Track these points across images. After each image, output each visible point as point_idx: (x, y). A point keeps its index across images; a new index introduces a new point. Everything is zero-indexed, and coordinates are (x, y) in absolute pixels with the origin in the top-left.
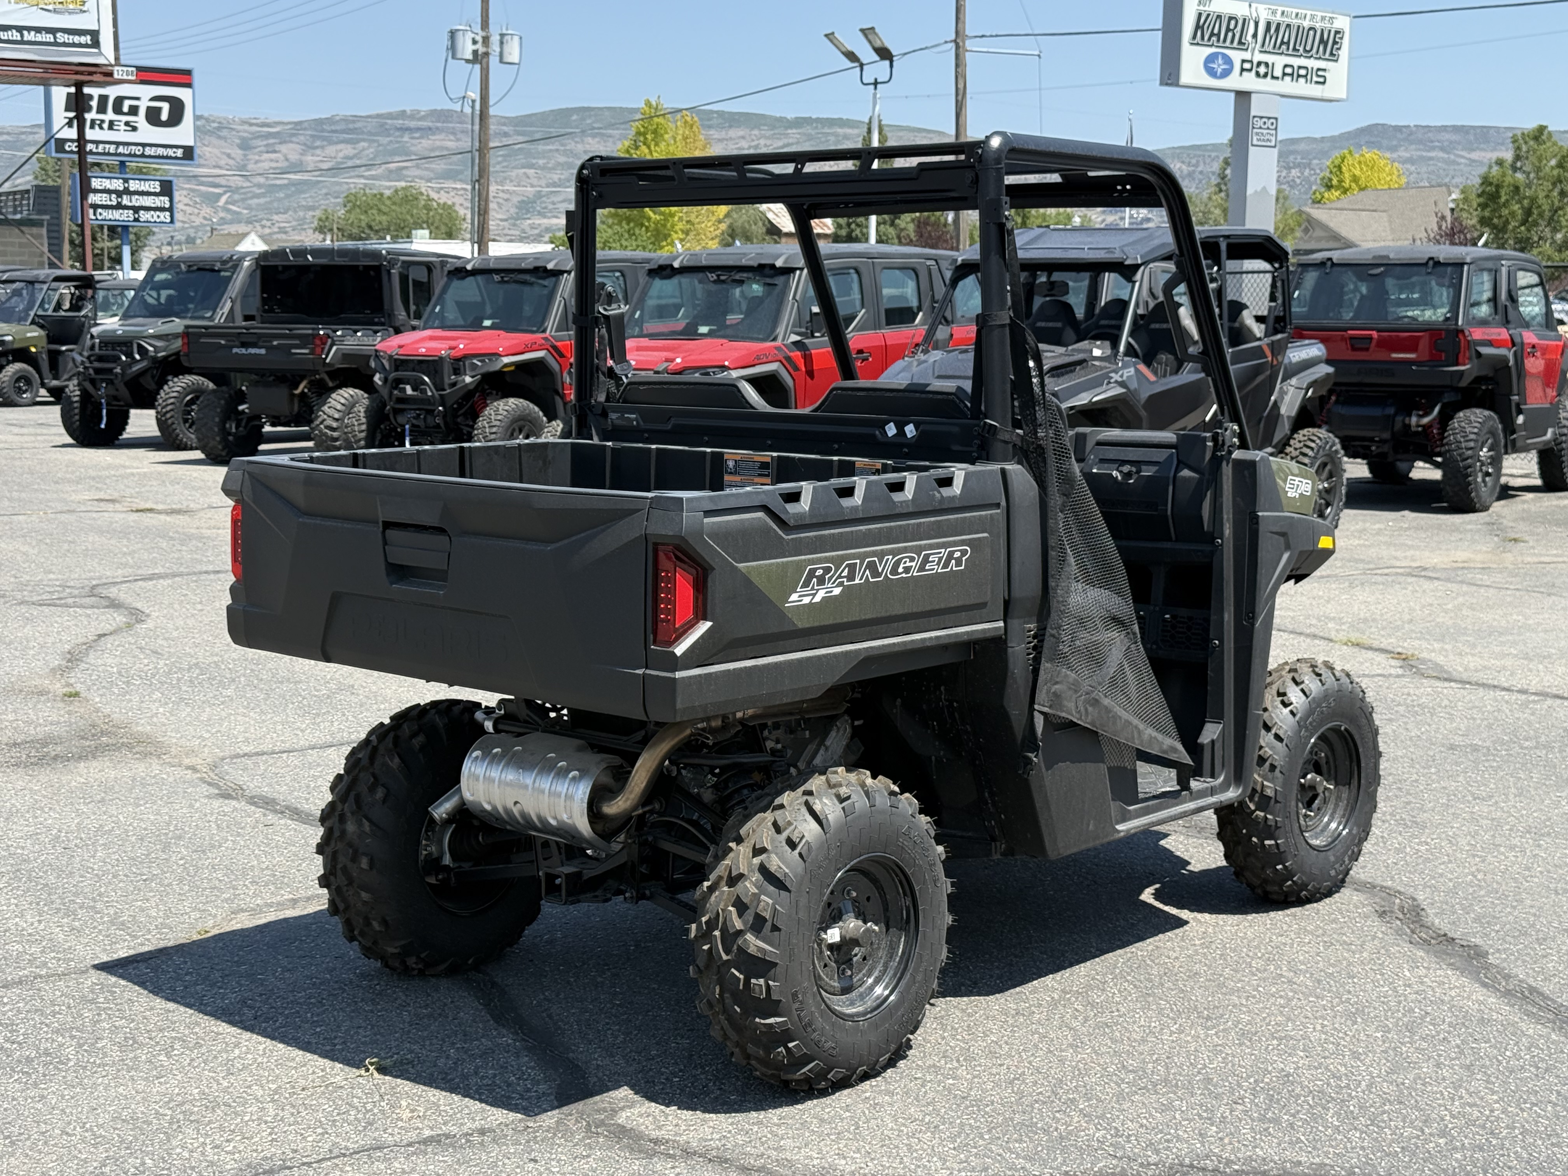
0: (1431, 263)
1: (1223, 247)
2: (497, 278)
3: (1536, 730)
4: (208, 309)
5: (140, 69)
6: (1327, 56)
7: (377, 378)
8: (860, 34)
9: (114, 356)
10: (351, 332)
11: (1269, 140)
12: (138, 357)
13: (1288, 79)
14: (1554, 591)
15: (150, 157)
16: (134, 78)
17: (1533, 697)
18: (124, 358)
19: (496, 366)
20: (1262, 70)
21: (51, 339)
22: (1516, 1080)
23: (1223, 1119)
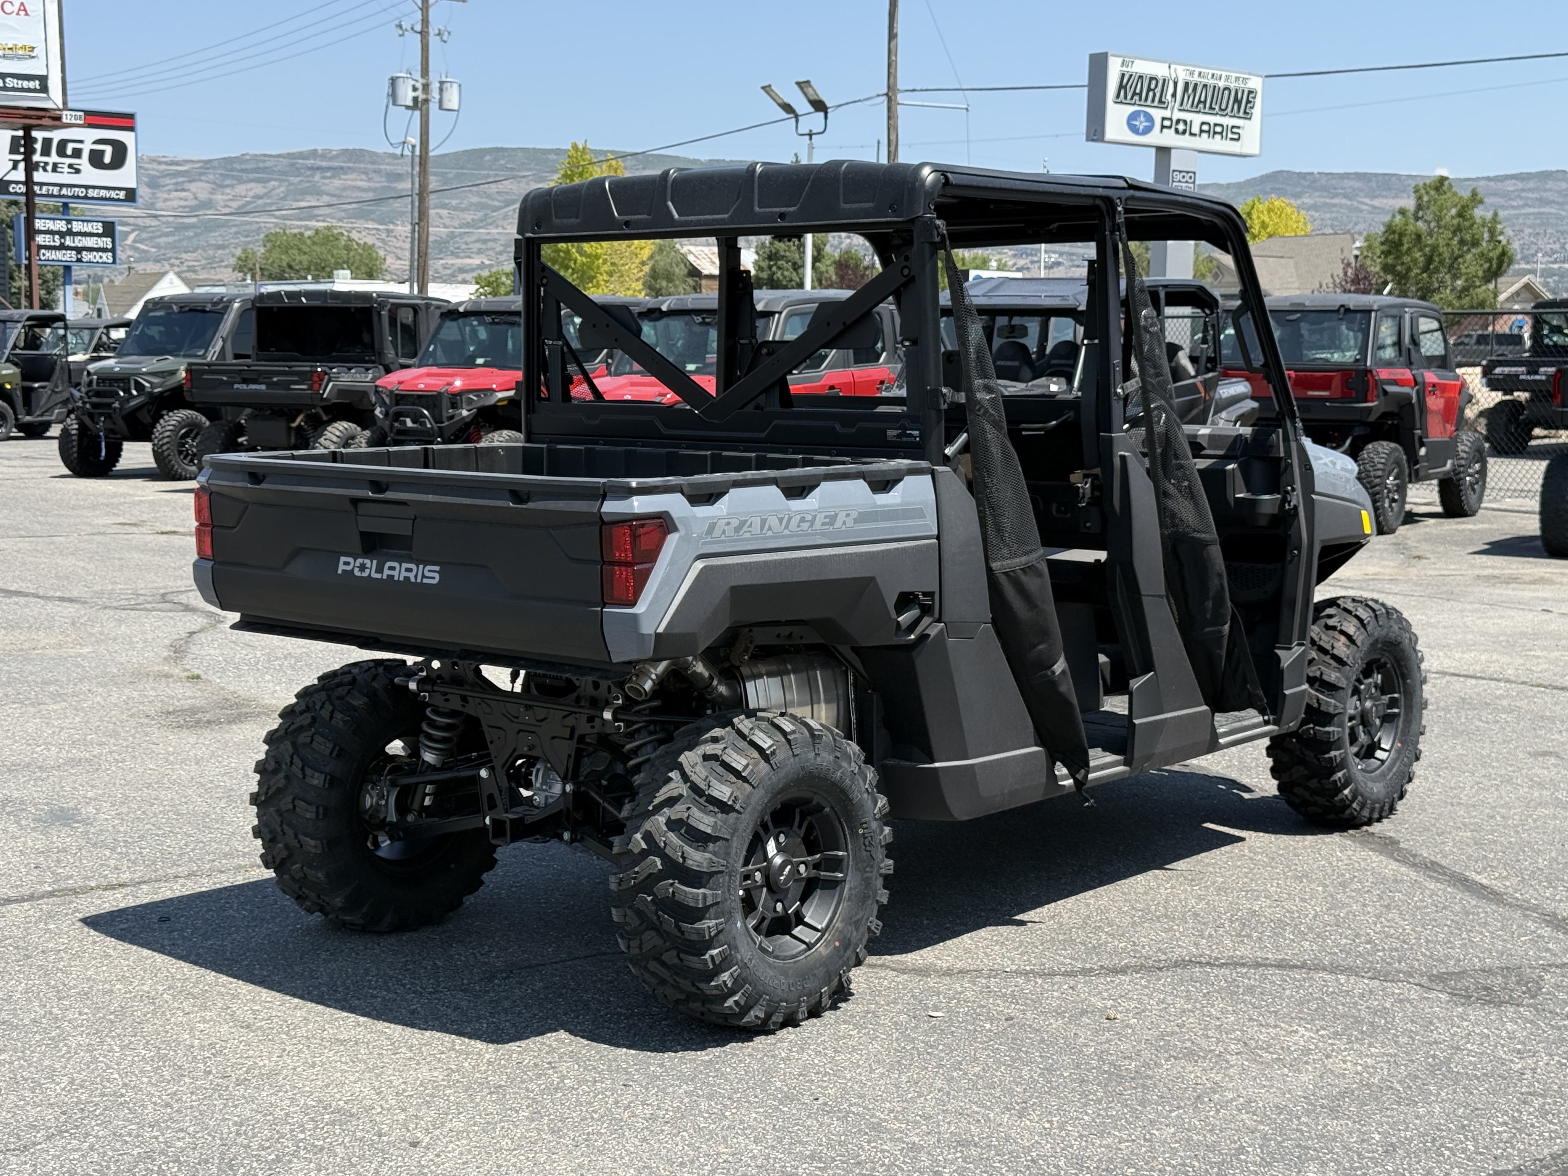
0: (1342, 310)
1: (1162, 295)
2: (488, 319)
4: (200, 348)
5: (88, 113)
6: (1241, 114)
7: (378, 412)
8: (797, 89)
9: (111, 392)
10: (345, 369)
12: (135, 393)
13: (1205, 135)
15: (93, 198)
16: (81, 122)
18: (122, 394)
19: (491, 401)
20: (1181, 127)
21: (25, 377)
22: (1421, 913)
23: (1210, 935)
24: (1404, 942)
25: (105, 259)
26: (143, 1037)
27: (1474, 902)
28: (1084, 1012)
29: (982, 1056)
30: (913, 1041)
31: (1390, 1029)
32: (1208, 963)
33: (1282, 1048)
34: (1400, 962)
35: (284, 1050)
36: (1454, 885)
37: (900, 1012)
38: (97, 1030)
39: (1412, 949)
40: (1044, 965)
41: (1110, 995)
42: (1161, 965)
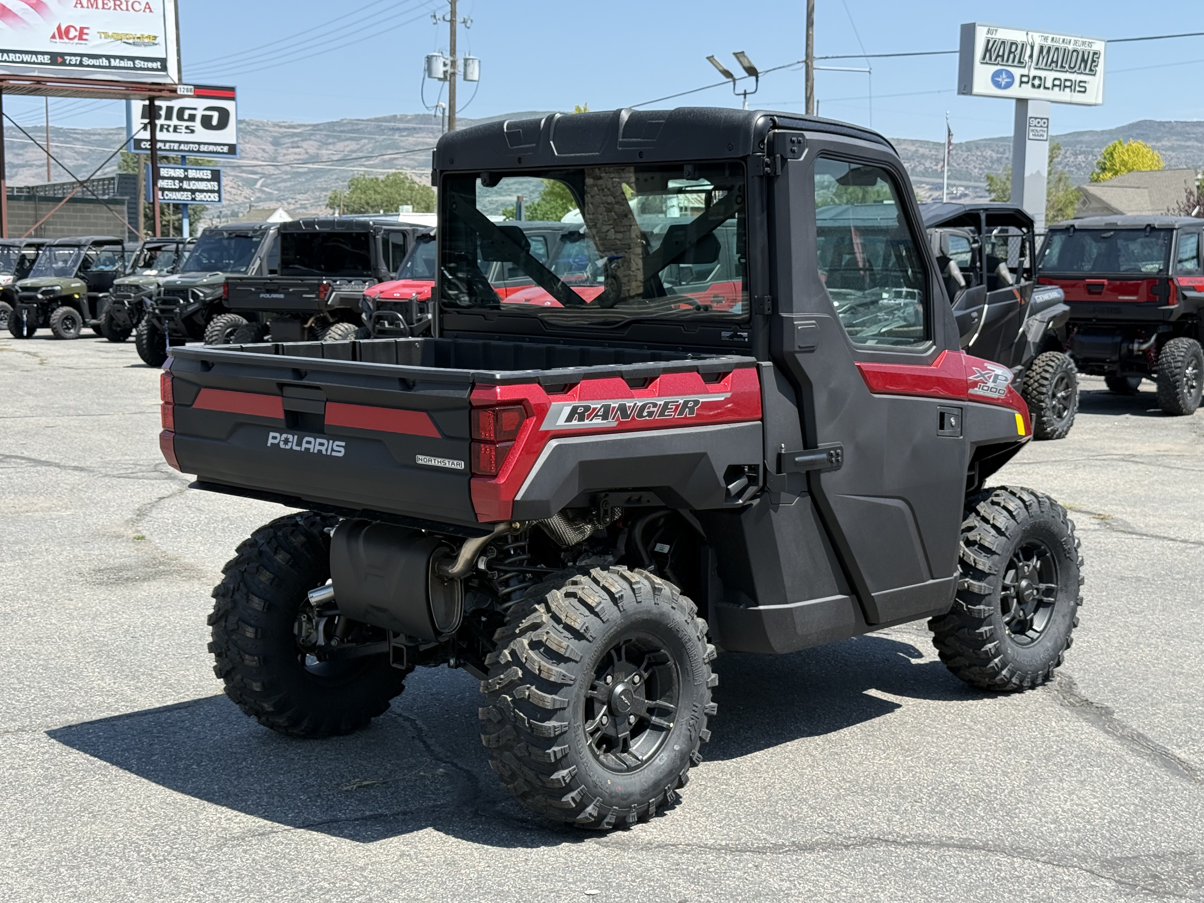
0: (1148, 229)
1: (983, 217)
3: (1187, 567)
4: (243, 265)
5: (196, 87)
6: (1087, 71)
7: (364, 316)
8: (734, 58)
9: (174, 300)
10: (346, 282)
11: (1042, 136)
12: (192, 301)
13: (1056, 89)
15: (204, 152)
16: (192, 94)
17: (1191, 545)
18: (182, 301)
20: (1037, 82)
21: (90, 289)
22: (1113, 790)
23: (906, 811)
24: (1088, 822)
25: (212, 198)
27: (1167, 779)
34: (1078, 844)
36: (1154, 760)
39: (1094, 830)
40: (740, 839)
42: (850, 843)
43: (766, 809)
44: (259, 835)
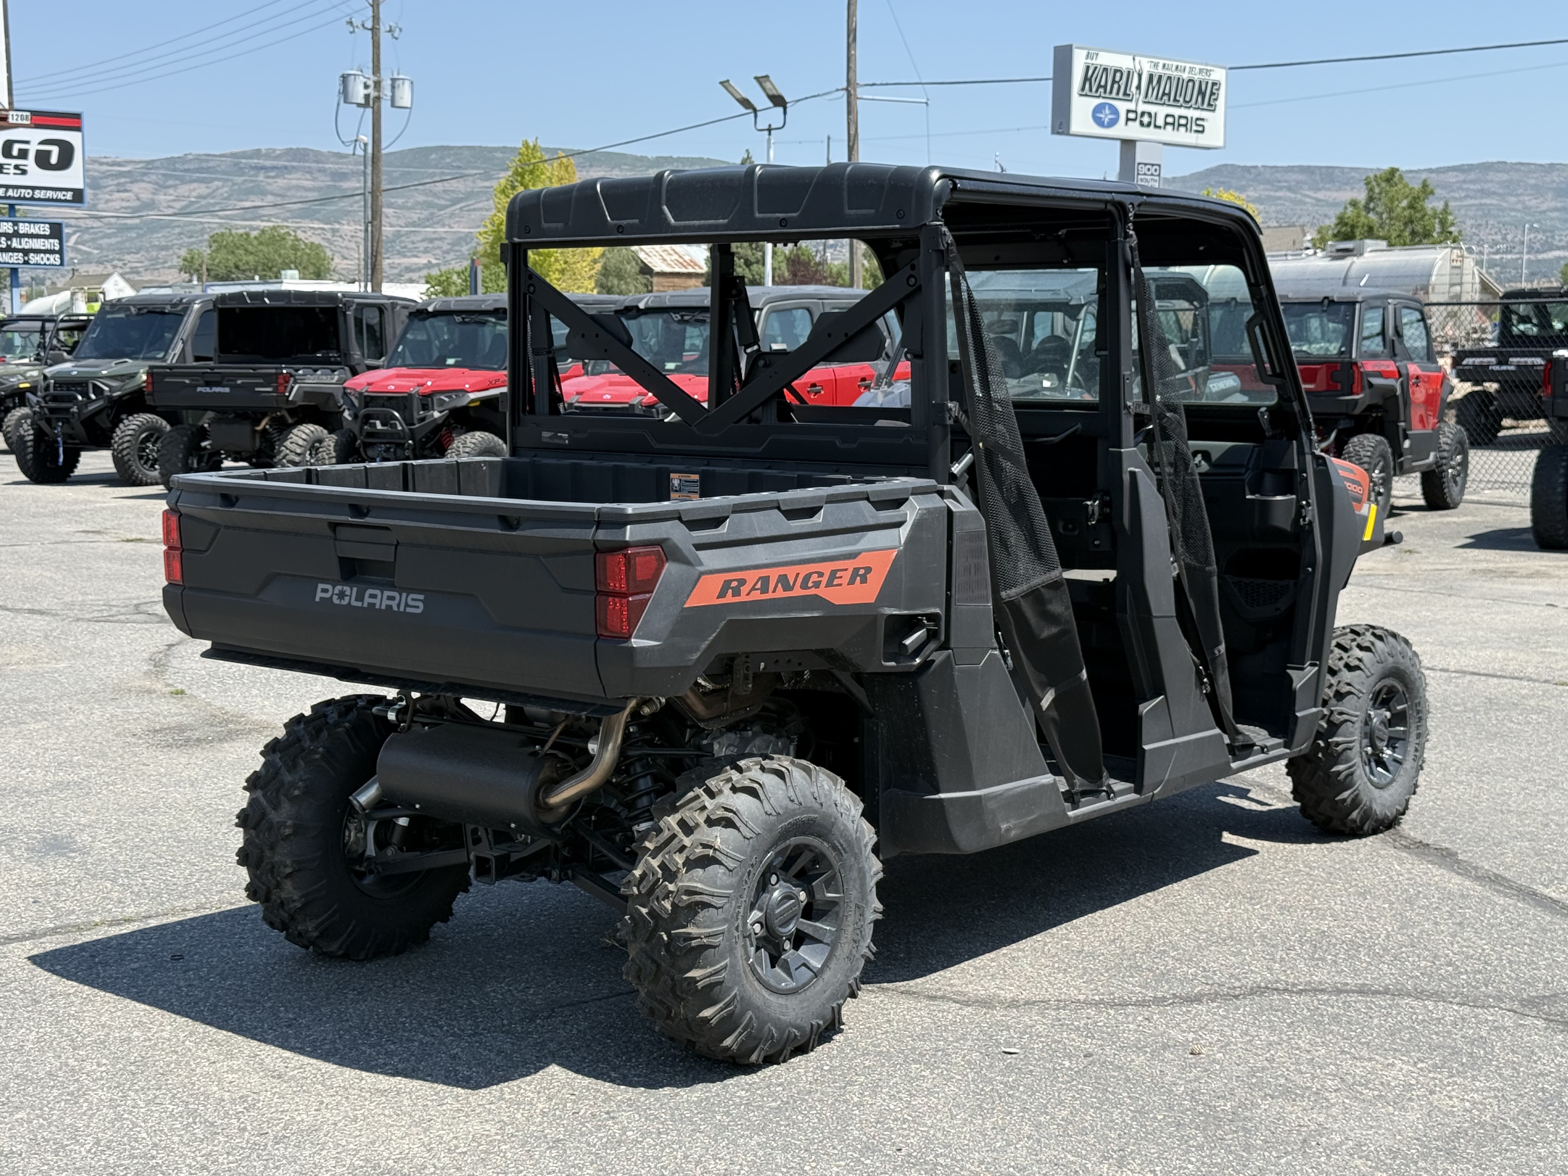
0: (1326, 302)
2: (458, 319)
3: (1462, 699)
4: (160, 350)
5: (34, 113)
6: (1205, 106)
7: (346, 414)
8: (755, 82)
9: (69, 396)
10: (311, 371)
12: (93, 397)
13: (1169, 128)
14: (1453, 592)
15: (39, 199)
16: (27, 122)
17: (1453, 675)
18: (80, 398)
19: (463, 402)
20: (1146, 119)
22: (1497, 931)
23: (1282, 959)
24: (1486, 963)
25: (52, 261)
26: (168, 1090)
27: (1548, 918)
28: (1165, 1047)
29: (1067, 1097)
30: (990, 1081)
31: (1491, 1060)
32: (1286, 990)
33: (1382, 1083)
34: (1486, 986)
35: (322, 1103)
36: (1524, 900)
37: (971, 1050)
38: (118, 1082)
39: (1496, 971)
40: (1113, 994)
41: (1190, 1027)
42: (1237, 993)
43: (1125, 963)
44: (568, 1005)
